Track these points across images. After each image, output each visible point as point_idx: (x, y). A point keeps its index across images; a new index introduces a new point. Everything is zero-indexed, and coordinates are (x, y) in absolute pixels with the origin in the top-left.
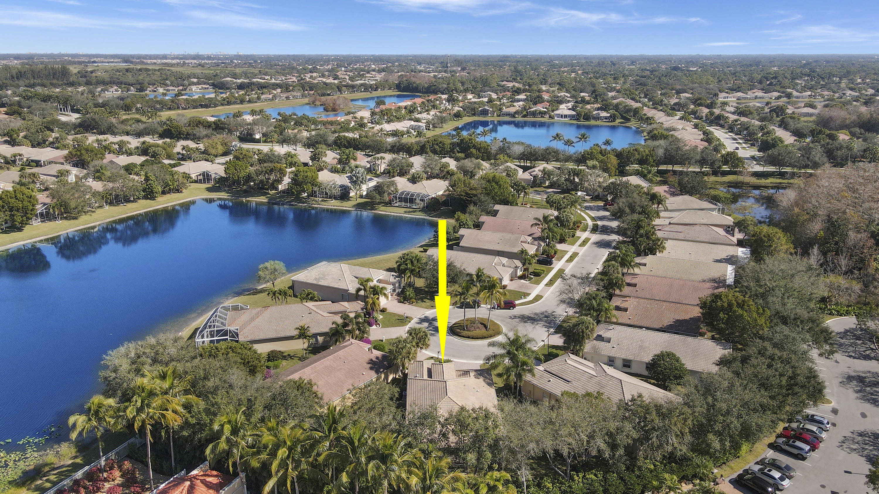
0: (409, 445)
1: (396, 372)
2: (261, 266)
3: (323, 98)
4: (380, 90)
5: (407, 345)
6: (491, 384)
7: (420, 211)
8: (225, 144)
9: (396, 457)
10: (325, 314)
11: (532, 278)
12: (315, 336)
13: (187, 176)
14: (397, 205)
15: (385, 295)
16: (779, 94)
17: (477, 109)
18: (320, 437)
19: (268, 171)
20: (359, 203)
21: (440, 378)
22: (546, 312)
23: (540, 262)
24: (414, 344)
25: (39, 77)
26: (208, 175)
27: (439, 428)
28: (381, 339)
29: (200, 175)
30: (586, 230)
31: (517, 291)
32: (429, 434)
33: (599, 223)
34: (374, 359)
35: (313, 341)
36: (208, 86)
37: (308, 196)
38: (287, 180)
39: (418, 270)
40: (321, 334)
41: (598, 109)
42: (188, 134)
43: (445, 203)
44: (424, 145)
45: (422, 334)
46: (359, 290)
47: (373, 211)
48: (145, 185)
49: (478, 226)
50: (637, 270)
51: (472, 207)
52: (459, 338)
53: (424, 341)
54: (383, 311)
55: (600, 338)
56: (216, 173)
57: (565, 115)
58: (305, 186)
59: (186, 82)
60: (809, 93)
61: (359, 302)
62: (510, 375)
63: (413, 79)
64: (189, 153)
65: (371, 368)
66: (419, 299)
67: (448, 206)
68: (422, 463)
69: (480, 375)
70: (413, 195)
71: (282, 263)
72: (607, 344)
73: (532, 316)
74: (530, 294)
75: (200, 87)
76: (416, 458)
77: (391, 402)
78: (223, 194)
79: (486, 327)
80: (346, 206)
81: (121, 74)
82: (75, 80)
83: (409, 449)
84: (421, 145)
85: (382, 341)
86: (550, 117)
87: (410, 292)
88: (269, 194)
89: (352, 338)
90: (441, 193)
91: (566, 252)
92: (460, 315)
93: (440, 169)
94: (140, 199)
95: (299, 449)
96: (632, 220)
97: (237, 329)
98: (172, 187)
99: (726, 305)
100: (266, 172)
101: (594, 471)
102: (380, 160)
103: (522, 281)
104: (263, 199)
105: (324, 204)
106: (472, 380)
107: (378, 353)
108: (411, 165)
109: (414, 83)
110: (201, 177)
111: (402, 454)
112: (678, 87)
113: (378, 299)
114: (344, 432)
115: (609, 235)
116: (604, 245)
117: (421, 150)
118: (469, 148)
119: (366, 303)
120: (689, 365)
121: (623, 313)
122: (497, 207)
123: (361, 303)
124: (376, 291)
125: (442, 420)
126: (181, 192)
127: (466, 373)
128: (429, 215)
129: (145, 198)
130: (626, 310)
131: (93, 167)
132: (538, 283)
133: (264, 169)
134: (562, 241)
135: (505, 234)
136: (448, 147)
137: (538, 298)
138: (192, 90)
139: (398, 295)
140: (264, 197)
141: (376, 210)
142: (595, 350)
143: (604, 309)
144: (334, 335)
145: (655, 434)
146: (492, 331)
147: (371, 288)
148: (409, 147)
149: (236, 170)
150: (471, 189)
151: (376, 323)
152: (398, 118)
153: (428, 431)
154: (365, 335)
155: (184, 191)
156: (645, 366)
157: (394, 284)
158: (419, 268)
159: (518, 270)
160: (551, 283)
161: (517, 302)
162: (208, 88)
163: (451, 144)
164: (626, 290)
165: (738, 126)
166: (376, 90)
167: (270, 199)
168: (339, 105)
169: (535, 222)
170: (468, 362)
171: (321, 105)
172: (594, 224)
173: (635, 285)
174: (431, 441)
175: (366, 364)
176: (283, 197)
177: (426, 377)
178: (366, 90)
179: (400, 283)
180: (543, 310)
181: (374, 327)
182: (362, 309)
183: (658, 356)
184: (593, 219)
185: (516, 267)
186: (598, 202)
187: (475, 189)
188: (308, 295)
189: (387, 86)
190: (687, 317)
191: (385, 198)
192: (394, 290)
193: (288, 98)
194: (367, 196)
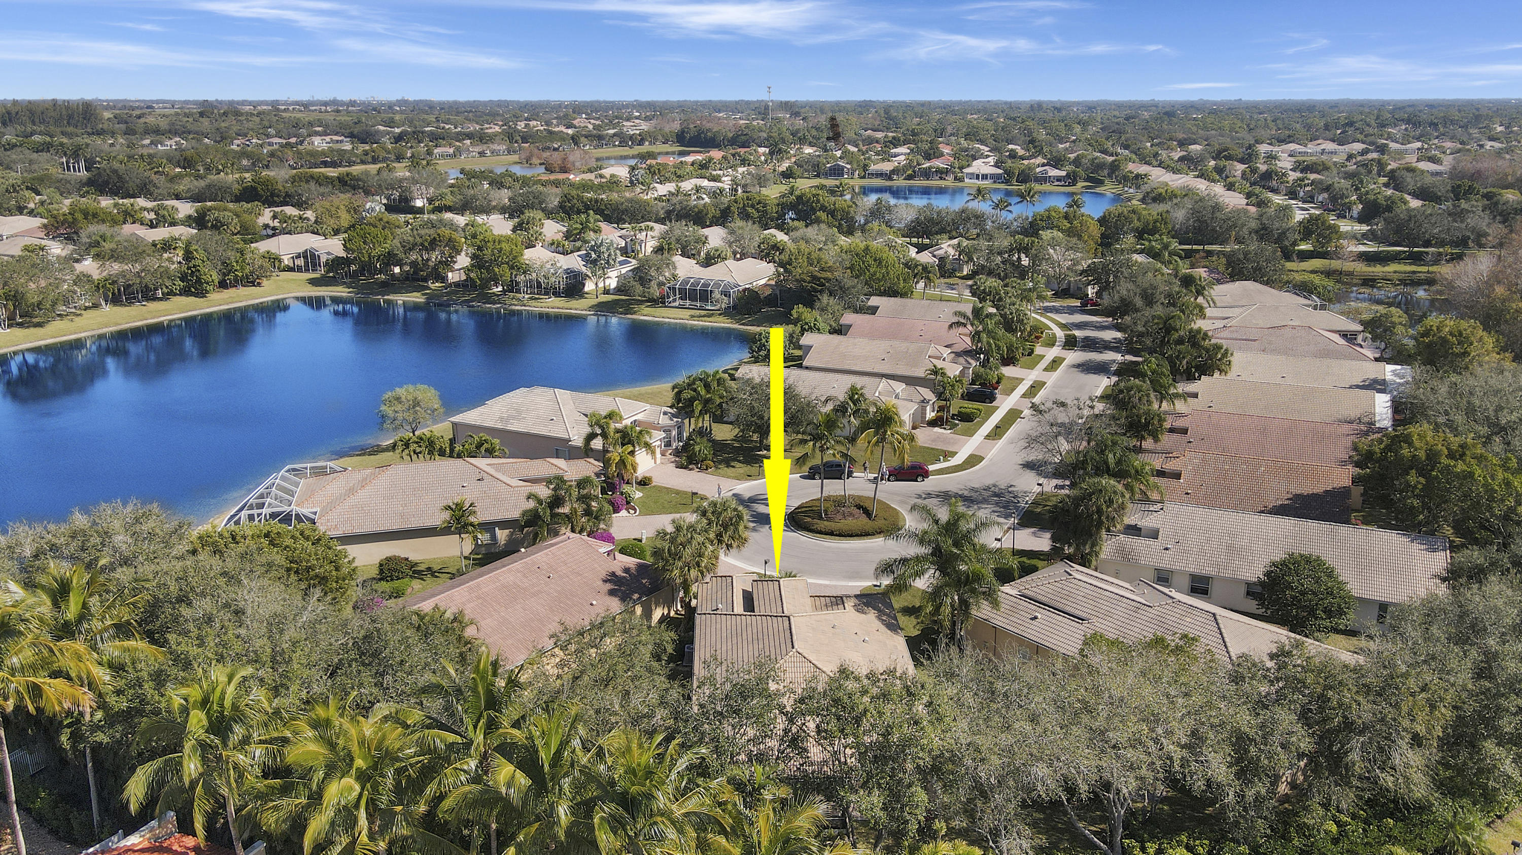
0: (701, 770)
1: (669, 603)
2: (388, 395)
3: (546, 154)
4: (647, 143)
5: (695, 536)
6: (894, 627)
7: (720, 314)
8: (355, 210)
9: (662, 800)
10: (515, 482)
11: (958, 425)
12: (488, 527)
13: (274, 259)
14: (676, 304)
15: (647, 446)
16: (1364, 146)
17: (824, 165)
18: (450, 746)
19: (426, 244)
20: (603, 303)
21: (774, 610)
22: (995, 486)
23: (970, 396)
24: (712, 536)
25: (43, 122)
26: (313, 255)
27: (781, 723)
28: (639, 537)
29: (298, 256)
30: (1054, 345)
31: (928, 448)
32: (753, 740)
33: (1077, 333)
34: (620, 573)
35: (483, 538)
36: (342, 138)
37: (504, 291)
38: (463, 261)
39: (718, 401)
40: (503, 524)
41: (1043, 165)
42: (287, 195)
43: (771, 301)
44: (729, 208)
45: (730, 513)
46: (591, 437)
47: (629, 316)
48: (184, 268)
49: (840, 330)
50: (1180, 406)
51: (825, 299)
52: (810, 535)
53: (736, 530)
54: (644, 483)
55: (1134, 530)
56: (328, 253)
57: (983, 175)
58: (496, 270)
59: (303, 131)
60: (1419, 145)
61: (592, 460)
62: (941, 604)
63: (707, 125)
64: (285, 225)
65: (612, 593)
66: (720, 462)
67: (776, 306)
68: (738, 818)
69: (867, 605)
70: (706, 285)
71: (433, 391)
72: (1151, 542)
73: (966, 493)
74: (953, 454)
75: (328, 139)
76: (720, 804)
77: (655, 664)
78: (340, 288)
79: (868, 513)
80: (576, 307)
81: (191, 120)
82: (105, 127)
83: (700, 781)
84: (722, 207)
85: (640, 541)
86: (956, 178)
87: (701, 448)
88: (428, 288)
89: (573, 531)
90: (763, 282)
91: (1020, 381)
92: (812, 490)
93: (759, 246)
94: (175, 295)
95: (390, 782)
96: (1154, 317)
97: (315, 513)
98: (240, 274)
99: (1422, 454)
100: (422, 244)
101: (1184, 838)
102: (644, 233)
103: (937, 429)
104: (417, 298)
105: (534, 304)
106: (849, 615)
107: (631, 562)
108: (704, 241)
109: (709, 130)
110: (300, 262)
111: (681, 794)
112: (1181, 136)
113: (632, 453)
114: (515, 732)
115: (1101, 352)
116: (1095, 369)
117: (722, 218)
118: (814, 211)
119: (607, 463)
120: (1356, 587)
121: (1173, 482)
122: (874, 301)
123: (596, 463)
124: (627, 438)
125: (788, 702)
126: (259, 284)
127: (838, 601)
128: (738, 322)
129: (185, 292)
130: (1177, 476)
131: (90, 237)
132: (970, 433)
133: (418, 239)
134: (1009, 361)
135: (896, 343)
136: (773, 210)
137: (973, 460)
138: (313, 143)
139: (677, 453)
140: (418, 294)
141: (635, 313)
142: (1125, 556)
143: (1133, 472)
144: (528, 524)
145: (1357, 742)
146: (883, 521)
147: (618, 431)
148: (700, 212)
149: (365, 243)
150: (822, 269)
151: (629, 503)
152: (679, 177)
153: (751, 732)
154: (602, 526)
155: (265, 282)
156: (1243, 590)
157: (667, 430)
158: (721, 397)
159: (928, 408)
160: (997, 432)
161: (931, 468)
162: (341, 141)
163: (778, 205)
164: (1167, 440)
165: (1308, 188)
166: (641, 143)
167: (430, 297)
168: (573, 164)
169: (955, 319)
170: (834, 583)
171: (541, 164)
172: (1066, 336)
173: (1184, 431)
174: (761, 758)
175: (600, 583)
176: (456, 293)
177: (739, 608)
178: (623, 144)
179: (680, 428)
180: (989, 482)
181: (623, 513)
182: (598, 475)
183: (1284, 563)
184: (1063, 326)
185: (923, 402)
186: (1068, 301)
187: (830, 269)
188: (479, 446)
189: (660, 137)
190: (1319, 489)
191: (651, 290)
192: (668, 444)
193: (482, 154)
194: (619, 290)
